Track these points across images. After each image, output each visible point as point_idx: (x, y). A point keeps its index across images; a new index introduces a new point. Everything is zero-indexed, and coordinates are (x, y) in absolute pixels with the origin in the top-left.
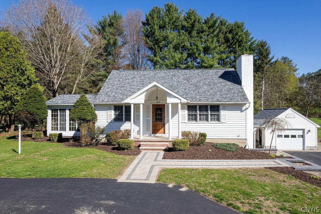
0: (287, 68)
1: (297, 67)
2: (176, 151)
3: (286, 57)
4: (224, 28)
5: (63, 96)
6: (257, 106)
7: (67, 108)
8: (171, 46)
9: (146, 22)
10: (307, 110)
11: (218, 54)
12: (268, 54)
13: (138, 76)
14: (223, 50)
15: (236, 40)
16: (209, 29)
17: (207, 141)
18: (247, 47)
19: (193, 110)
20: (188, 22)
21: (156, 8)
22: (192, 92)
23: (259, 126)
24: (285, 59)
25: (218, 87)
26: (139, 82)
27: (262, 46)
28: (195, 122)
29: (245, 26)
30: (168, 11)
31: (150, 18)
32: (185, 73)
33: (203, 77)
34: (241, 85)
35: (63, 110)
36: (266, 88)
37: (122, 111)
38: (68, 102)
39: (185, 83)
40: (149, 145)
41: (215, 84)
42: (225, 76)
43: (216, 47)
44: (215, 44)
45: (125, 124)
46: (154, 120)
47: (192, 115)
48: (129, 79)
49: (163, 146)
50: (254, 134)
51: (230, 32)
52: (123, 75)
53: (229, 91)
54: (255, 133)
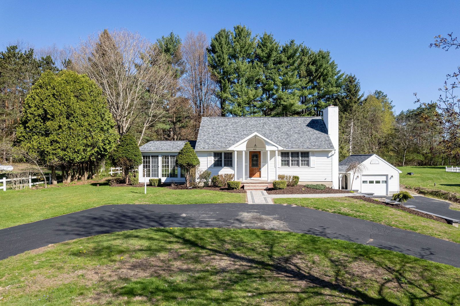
0: (382, 105)
1: (393, 104)
2: (277, 189)
3: (380, 92)
4: (306, 59)
5: (154, 143)
6: (345, 151)
7: (159, 154)
8: (243, 80)
9: (211, 48)
10: (403, 156)
11: (300, 90)
12: (357, 92)
13: (230, 124)
14: (305, 85)
15: (320, 74)
16: (288, 59)
17: (299, 183)
18: (333, 81)
19: (286, 156)
20: (263, 51)
21: (224, 31)
22: (284, 140)
23: (345, 172)
24: (378, 93)
25: (307, 135)
26: (233, 130)
27: (350, 82)
28: (287, 167)
29: (330, 56)
30: (239, 36)
31: (216, 44)
32: (275, 121)
33: (293, 125)
34: (328, 134)
35: (155, 156)
36: (355, 130)
37: (221, 158)
38: (162, 149)
39: (277, 131)
40: (252, 186)
41: (304, 132)
42: (313, 125)
43: (297, 82)
44: (296, 79)
45: (223, 169)
46: (251, 165)
47: (285, 161)
48: (222, 127)
49: (264, 186)
50: (339, 180)
51: (314, 63)
52: (214, 122)
53: (317, 139)
54: (341, 179)
